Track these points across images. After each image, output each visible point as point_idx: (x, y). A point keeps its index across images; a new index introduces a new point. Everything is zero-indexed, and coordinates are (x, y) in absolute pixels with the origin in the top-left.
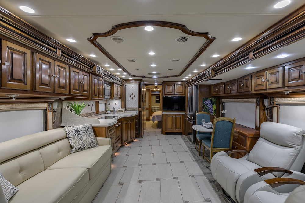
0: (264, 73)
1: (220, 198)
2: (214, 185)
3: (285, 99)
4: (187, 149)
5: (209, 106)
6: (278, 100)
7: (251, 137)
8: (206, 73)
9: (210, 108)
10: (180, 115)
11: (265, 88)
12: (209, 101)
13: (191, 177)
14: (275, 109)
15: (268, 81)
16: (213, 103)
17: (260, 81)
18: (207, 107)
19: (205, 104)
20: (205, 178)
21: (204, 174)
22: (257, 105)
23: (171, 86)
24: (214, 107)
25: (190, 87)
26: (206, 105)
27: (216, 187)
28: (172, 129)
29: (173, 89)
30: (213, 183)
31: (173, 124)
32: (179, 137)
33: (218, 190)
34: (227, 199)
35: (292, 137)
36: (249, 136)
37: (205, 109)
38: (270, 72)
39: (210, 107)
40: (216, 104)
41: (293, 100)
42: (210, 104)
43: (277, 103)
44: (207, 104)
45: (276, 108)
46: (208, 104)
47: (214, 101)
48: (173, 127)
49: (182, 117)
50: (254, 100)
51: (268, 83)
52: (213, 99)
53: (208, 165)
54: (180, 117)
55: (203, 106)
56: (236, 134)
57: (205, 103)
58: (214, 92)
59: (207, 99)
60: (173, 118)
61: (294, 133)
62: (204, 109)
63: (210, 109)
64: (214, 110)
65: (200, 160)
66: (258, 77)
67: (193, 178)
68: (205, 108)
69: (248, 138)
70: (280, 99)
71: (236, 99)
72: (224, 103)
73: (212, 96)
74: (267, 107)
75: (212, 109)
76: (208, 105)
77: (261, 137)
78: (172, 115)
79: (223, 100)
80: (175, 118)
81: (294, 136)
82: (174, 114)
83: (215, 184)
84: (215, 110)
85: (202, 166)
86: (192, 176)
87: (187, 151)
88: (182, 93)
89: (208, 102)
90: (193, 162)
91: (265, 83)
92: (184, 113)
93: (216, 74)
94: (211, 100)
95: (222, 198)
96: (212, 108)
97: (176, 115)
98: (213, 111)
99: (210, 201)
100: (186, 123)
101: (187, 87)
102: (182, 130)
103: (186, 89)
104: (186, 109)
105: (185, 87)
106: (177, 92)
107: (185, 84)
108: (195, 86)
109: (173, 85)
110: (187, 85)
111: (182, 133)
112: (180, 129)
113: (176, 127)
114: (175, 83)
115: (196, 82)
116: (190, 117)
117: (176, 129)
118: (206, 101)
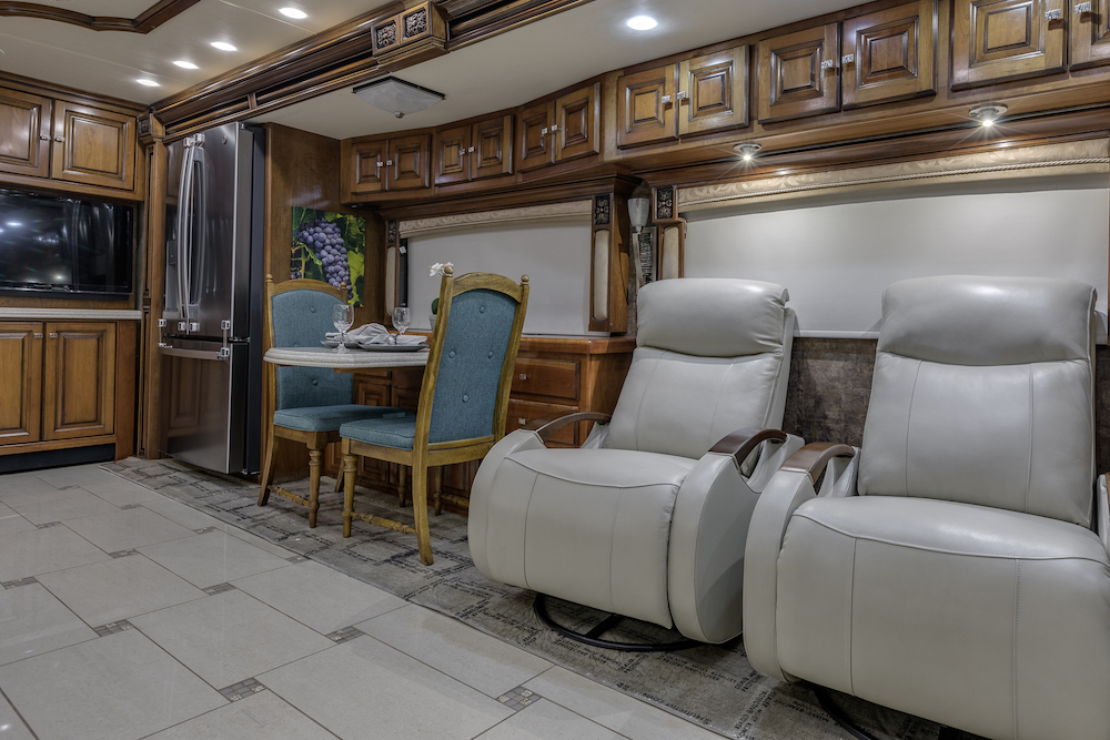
0: (671, 72)
1: (565, 659)
2: (491, 621)
3: (715, 189)
4: (206, 519)
5: (331, 258)
6: (686, 198)
7: (599, 356)
8: (377, 29)
9: (331, 268)
10: (101, 327)
11: (669, 132)
12: (329, 229)
13: (343, 640)
14: (671, 236)
15: (686, 101)
16: (351, 244)
17: (647, 105)
18: (318, 263)
19: (305, 241)
20: (418, 613)
21: (407, 598)
22: (598, 225)
23: (17, 113)
24: (356, 263)
25: (200, 137)
26: (316, 250)
27: (509, 627)
28: (21, 427)
29: (36, 139)
30: (480, 615)
31: (35, 391)
33: (526, 635)
34: (593, 648)
35: (767, 314)
36: (596, 352)
37: (310, 273)
38: (695, 68)
39: (335, 262)
40: (363, 250)
41: (743, 191)
42: (333, 246)
43: (682, 210)
44: (319, 244)
45: (676, 230)
46: (323, 242)
47: (355, 230)
48: (36, 412)
49: (111, 336)
50: (586, 207)
51: (685, 111)
52: (351, 218)
53: (395, 553)
54: (100, 340)
55: (298, 253)
56: (525, 361)
57: (310, 238)
58: (365, 178)
59: (320, 214)
60: (37, 346)
61: (770, 300)
62: (302, 270)
63: (332, 274)
64: (353, 280)
65: (327, 545)
66: (637, 91)
67: (359, 639)
68: (310, 264)
69: (588, 363)
70: (696, 190)
71: (487, 215)
72: (405, 242)
73: (348, 200)
74: (639, 229)
75: (342, 272)
76: (324, 253)
77: (645, 346)
78: (28, 326)
79: (405, 228)
80: (49, 345)
81: (771, 308)
82: (44, 322)
83: (493, 613)
84: (360, 280)
85: (367, 568)
86: (349, 634)
87: (210, 529)
88: (117, 175)
89: (326, 234)
90: (293, 567)
91: (671, 113)
92: (137, 315)
93: (452, 36)
94: (341, 225)
95: (572, 654)
96: (347, 268)
97: (63, 326)
98: (349, 283)
99: (536, 697)
100: (153, 374)
101: (158, 141)
102: (109, 429)
103: (152, 154)
104: (149, 287)
105: (145, 144)
106: (74, 168)
107: (141, 120)
108: (249, 126)
109: (40, 108)
110: (158, 129)
111: (113, 445)
112: (97, 421)
113: (63, 415)
114: (53, 100)
115: (259, 103)
116: (194, 324)
117: (64, 424)
118: (316, 225)
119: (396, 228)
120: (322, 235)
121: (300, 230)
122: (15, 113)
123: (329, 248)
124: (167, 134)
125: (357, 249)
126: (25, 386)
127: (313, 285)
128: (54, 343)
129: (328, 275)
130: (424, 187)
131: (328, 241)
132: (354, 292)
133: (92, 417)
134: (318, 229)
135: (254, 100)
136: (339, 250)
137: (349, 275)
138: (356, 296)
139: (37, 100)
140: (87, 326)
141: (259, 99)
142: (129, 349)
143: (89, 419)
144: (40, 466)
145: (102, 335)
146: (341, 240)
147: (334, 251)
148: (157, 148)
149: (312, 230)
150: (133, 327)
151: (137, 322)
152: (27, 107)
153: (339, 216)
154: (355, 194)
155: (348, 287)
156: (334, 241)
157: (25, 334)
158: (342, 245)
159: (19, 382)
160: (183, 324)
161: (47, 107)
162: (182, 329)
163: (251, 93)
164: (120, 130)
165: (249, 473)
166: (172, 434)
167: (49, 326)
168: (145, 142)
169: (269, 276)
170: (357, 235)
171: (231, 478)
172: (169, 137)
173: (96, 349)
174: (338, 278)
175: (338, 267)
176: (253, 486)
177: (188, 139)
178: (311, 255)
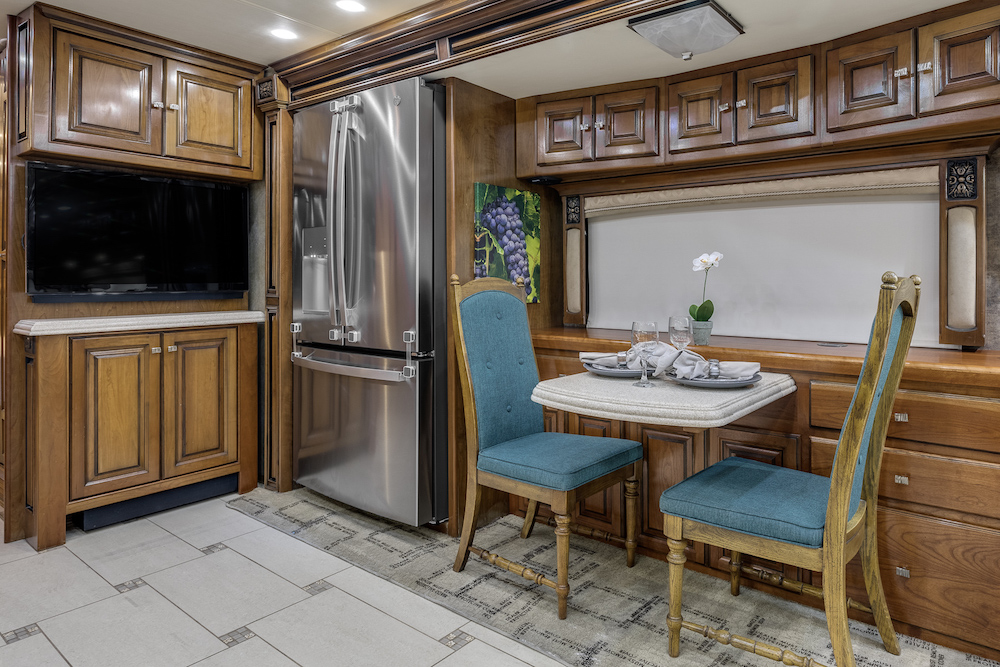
5: (512, 245)
9: (512, 258)
10: (220, 334)
16: (529, 227)
18: (501, 252)
19: (489, 226)
22: (953, 200)
23: (125, 73)
24: (533, 247)
26: (499, 236)
28: (140, 465)
29: (147, 106)
31: (154, 418)
32: (219, 516)
37: (494, 266)
39: (515, 250)
40: (539, 234)
42: (513, 230)
44: (501, 228)
46: (505, 225)
47: (531, 209)
49: (232, 344)
50: (929, 176)
52: (528, 195)
54: (220, 350)
55: (482, 242)
57: (493, 222)
58: (553, 147)
59: (501, 190)
60: (155, 362)
62: (486, 264)
63: (513, 265)
64: (531, 273)
68: (493, 254)
75: (522, 262)
76: (505, 239)
78: (143, 340)
79: (591, 205)
80: (168, 360)
82: (161, 333)
84: (537, 270)
88: (234, 149)
89: (507, 217)
92: (258, 316)
94: (520, 204)
96: (525, 256)
97: (182, 337)
98: (527, 274)
100: (282, 388)
101: (283, 108)
102: (232, 456)
103: (275, 123)
104: (275, 283)
105: (263, 112)
106: (189, 142)
107: (260, 83)
108: (429, 83)
109: (150, 68)
110: (282, 93)
111: (236, 475)
112: (219, 448)
113: (184, 444)
114: (165, 59)
115: (454, 52)
116: (355, 333)
117: (185, 456)
118: (498, 205)
119: (580, 206)
120: (504, 217)
121: (484, 212)
122: (124, 76)
123: (509, 232)
124: (293, 99)
125: (533, 233)
126: (142, 413)
127: (496, 284)
128: (173, 358)
129: (509, 267)
130: (652, 154)
131: (508, 225)
132: (532, 286)
133: (215, 444)
134: (500, 209)
135: (444, 47)
136: (518, 235)
137: (528, 265)
138: (534, 290)
139: (147, 59)
140: (206, 335)
141: (453, 46)
142: (250, 358)
143: (211, 447)
144: (160, 509)
145: (223, 344)
146: (519, 222)
147: (514, 236)
148: (281, 117)
149: (494, 211)
150: (254, 331)
151: (259, 327)
152: (135, 68)
153: (518, 193)
154: (543, 165)
155: (527, 280)
156: (514, 224)
157: (139, 350)
158: (520, 228)
159: (135, 409)
160: (336, 332)
161: (158, 65)
162: (336, 338)
163: (441, 38)
164: (235, 95)
165: (438, 522)
166: (302, 454)
167: (167, 337)
168: (263, 110)
169: (455, 277)
170: (534, 216)
171: (423, 531)
172: (297, 102)
173: (216, 360)
174: (519, 270)
175: (518, 256)
176: (443, 539)
177: (336, 102)
178: (495, 243)
